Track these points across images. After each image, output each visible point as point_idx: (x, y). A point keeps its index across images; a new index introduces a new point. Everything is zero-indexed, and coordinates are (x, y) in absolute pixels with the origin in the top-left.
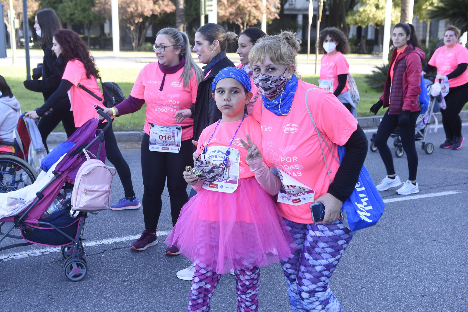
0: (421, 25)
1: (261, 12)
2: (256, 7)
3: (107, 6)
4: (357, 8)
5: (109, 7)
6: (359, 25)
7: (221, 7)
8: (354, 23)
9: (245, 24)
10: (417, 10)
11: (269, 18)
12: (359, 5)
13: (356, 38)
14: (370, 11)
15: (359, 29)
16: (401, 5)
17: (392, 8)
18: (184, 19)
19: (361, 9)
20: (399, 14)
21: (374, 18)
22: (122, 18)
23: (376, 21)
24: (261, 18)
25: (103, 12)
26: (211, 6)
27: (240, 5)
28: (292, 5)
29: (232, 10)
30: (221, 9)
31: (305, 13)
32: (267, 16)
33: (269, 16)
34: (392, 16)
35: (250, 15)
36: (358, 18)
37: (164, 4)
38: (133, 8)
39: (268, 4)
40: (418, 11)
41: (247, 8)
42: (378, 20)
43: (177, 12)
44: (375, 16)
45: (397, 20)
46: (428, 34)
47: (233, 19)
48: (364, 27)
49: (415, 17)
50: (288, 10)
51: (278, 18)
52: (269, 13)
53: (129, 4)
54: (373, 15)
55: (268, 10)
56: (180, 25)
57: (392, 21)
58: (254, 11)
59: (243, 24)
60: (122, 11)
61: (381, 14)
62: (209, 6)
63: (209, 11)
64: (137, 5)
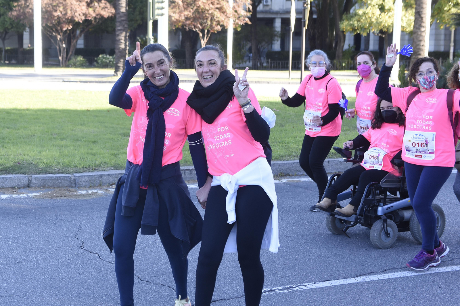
0: (443, 32)
1: (226, 15)
2: (221, 9)
3: (28, 10)
4: (355, 10)
5: (30, 11)
6: (358, 32)
7: (174, 10)
8: (351, 30)
9: (206, 31)
10: (436, 12)
11: (237, 24)
12: (357, 5)
13: (353, 49)
14: (373, 14)
15: (358, 38)
16: (414, 6)
17: (403, 10)
18: (126, 25)
19: (360, 12)
20: (413, 18)
21: (379, 24)
22: (46, 25)
23: (380, 27)
24: (227, 23)
25: (22, 17)
26: (162, 8)
27: (199, 6)
28: (267, 5)
29: (189, 13)
30: (175, 12)
31: (285, 16)
32: (234, 21)
33: (237, 21)
34: (402, 19)
35: (212, 20)
36: (356, 24)
37: (100, 7)
38: (61, 13)
39: (235, 5)
40: (438, 13)
41: (208, 11)
42: (384, 27)
43: (117, 16)
44: (380, 21)
45: (410, 26)
46: (452, 44)
47: (189, 25)
48: (364, 34)
49: (434, 22)
50: (262, 12)
51: (250, 23)
52: (238, 16)
53: (55, 6)
54: (377, 19)
55: (236, 14)
56: (121, 33)
57: (403, 27)
58: (217, 14)
59: (202, 31)
60: (46, 16)
61: (387, 17)
62: (158, 9)
63: (158, 15)
64: (65, 7)
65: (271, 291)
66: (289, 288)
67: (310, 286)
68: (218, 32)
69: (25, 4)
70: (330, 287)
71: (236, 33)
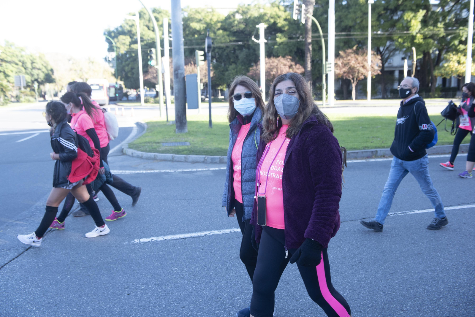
1: (367, 70)
2: (363, 67)
3: (258, 72)
4: (443, 64)
5: (259, 72)
6: (445, 76)
7: (337, 68)
8: (440, 76)
9: (355, 79)
12: (444, 62)
13: (441, 86)
14: (454, 66)
15: (444, 80)
17: (472, 63)
18: (311, 78)
19: (446, 65)
21: (457, 71)
22: (267, 79)
23: (458, 73)
24: (367, 74)
25: (254, 75)
26: (330, 67)
27: (351, 66)
28: (390, 63)
29: (345, 69)
30: (337, 69)
31: (401, 69)
32: (372, 73)
33: (373, 73)
34: (472, 69)
35: (358, 73)
36: (443, 72)
37: (296, 68)
38: (275, 72)
39: (372, 64)
41: (356, 68)
42: (460, 73)
43: (306, 73)
44: (458, 70)
47: (346, 76)
48: (448, 78)
50: (387, 67)
51: (380, 73)
53: (272, 69)
54: (456, 69)
55: (372, 69)
57: (472, 73)
58: (362, 70)
59: (353, 79)
60: (267, 74)
61: (462, 67)
62: (328, 67)
63: (328, 71)
64: (277, 69)
65: (394, 214)
66: (404, 213)
67: (417, 212)
68: (362, 80)
69: (256, 68)
70: (427, 213)
71: (372, 79)
